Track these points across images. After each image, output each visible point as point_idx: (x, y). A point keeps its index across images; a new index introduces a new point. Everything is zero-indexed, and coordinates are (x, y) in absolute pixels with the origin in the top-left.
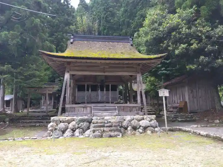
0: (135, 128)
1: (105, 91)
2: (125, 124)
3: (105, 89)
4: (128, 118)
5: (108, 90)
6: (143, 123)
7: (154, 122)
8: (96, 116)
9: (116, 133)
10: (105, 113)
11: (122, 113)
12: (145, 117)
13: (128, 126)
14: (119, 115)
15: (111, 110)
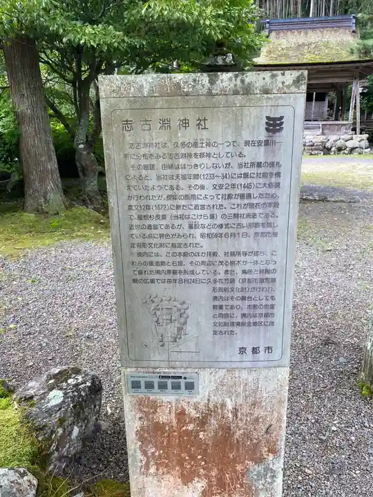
0: (340, 149)
2: (328, 145)
4: (333, 138)
6: (350, 144)
7: (365, 143)
9: (317, 152)
10: (306, 132)
11: (326, 131)
12: (354, 136)
13: (331, 147)
14: (323, 134)
15: (314, 128)
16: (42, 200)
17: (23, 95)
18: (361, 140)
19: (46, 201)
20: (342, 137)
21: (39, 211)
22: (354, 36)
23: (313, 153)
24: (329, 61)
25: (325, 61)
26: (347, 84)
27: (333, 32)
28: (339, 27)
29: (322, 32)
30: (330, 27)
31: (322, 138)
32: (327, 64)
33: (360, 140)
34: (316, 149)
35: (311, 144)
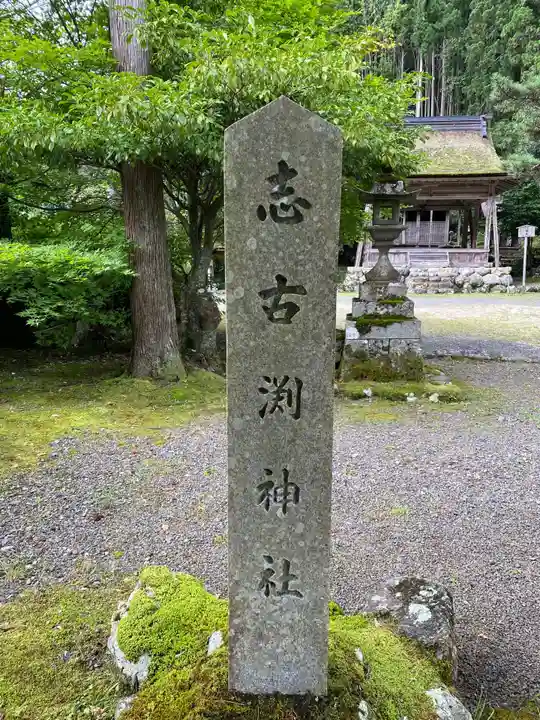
0: (474, 286)
1: (418, 223)
2: (459, 280)
3: (418, 218)
4: (465, 271)
5: (425, 218)
6: (488, 279)
7: (508, 279)
8: (415, 266)
9: (445, 290)
10: (429, 263)
11: (455, 262)
12: (493, 269)
13: (463, 283)
14: (451, 265)
15: (439, 258)
16: (158, 361)
17: (144, 227)
18: (503, 274)
19: (163, 363)
20: (477, 270)
21: (153, 376)
22: (485, 143)
23: (440, 290)
24: (457, 173)
25: (452, 173)
26: (479, 202)
27: (458, 137)
28: (466, 130)
29: (444, 136)
30: (453, 130)
31: (450, 271)
32: (454, 176)
33: (500, 274)
34: (444, 286)
35: (436, 278)
